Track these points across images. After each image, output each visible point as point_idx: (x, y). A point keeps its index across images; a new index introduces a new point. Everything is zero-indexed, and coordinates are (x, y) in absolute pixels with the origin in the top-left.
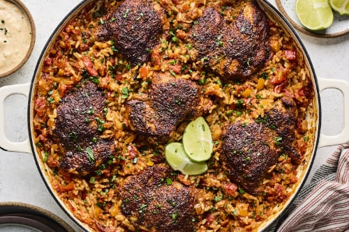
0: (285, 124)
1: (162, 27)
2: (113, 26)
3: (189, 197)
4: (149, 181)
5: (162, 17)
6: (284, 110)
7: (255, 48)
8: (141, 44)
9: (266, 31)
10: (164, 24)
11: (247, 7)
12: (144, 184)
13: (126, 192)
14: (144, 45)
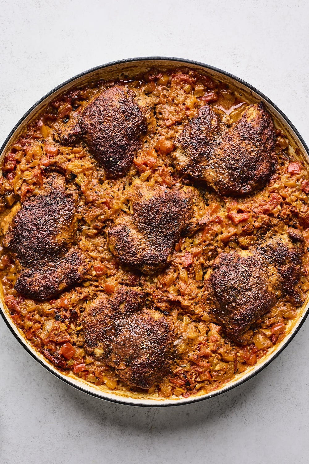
0: (290, 262)
1: (147, 128)
2: (87, 122)
3: (167, 330)
4: (122, 307)
5: (147, 116)
6: (290, 245)
7: (257, 160)
8: (120, 147)
9: (273, 140)
10: (149, 124)
11: (252, 109)
12: (115, 310)
13: (93, 319)
14: (124, 148)
